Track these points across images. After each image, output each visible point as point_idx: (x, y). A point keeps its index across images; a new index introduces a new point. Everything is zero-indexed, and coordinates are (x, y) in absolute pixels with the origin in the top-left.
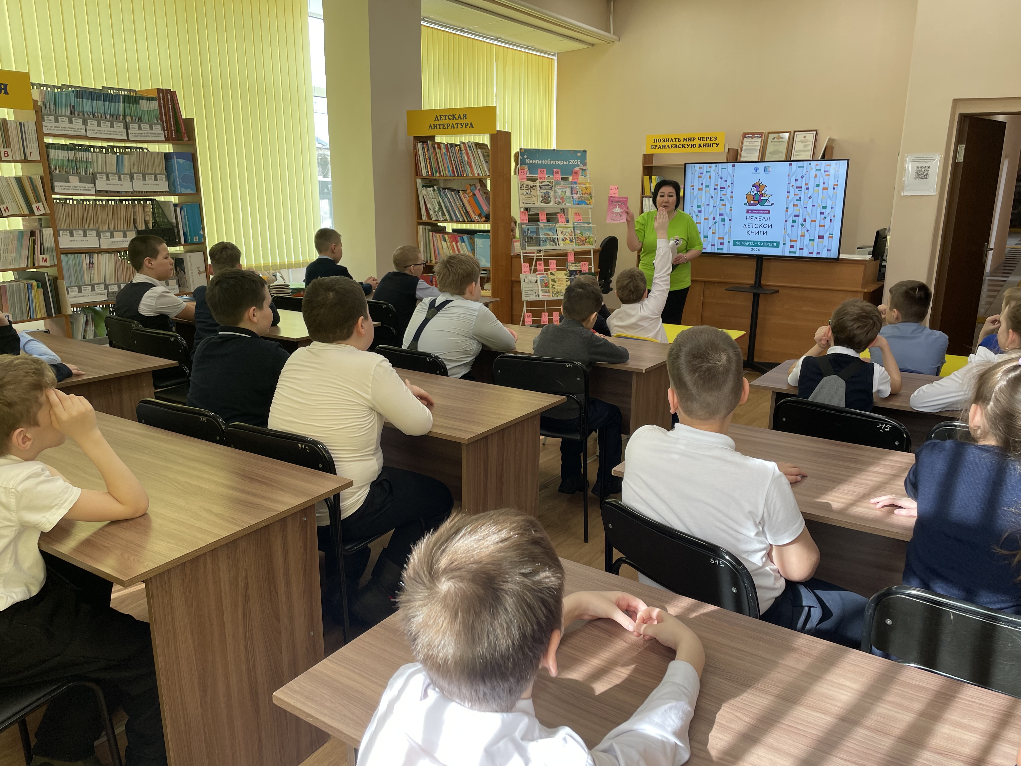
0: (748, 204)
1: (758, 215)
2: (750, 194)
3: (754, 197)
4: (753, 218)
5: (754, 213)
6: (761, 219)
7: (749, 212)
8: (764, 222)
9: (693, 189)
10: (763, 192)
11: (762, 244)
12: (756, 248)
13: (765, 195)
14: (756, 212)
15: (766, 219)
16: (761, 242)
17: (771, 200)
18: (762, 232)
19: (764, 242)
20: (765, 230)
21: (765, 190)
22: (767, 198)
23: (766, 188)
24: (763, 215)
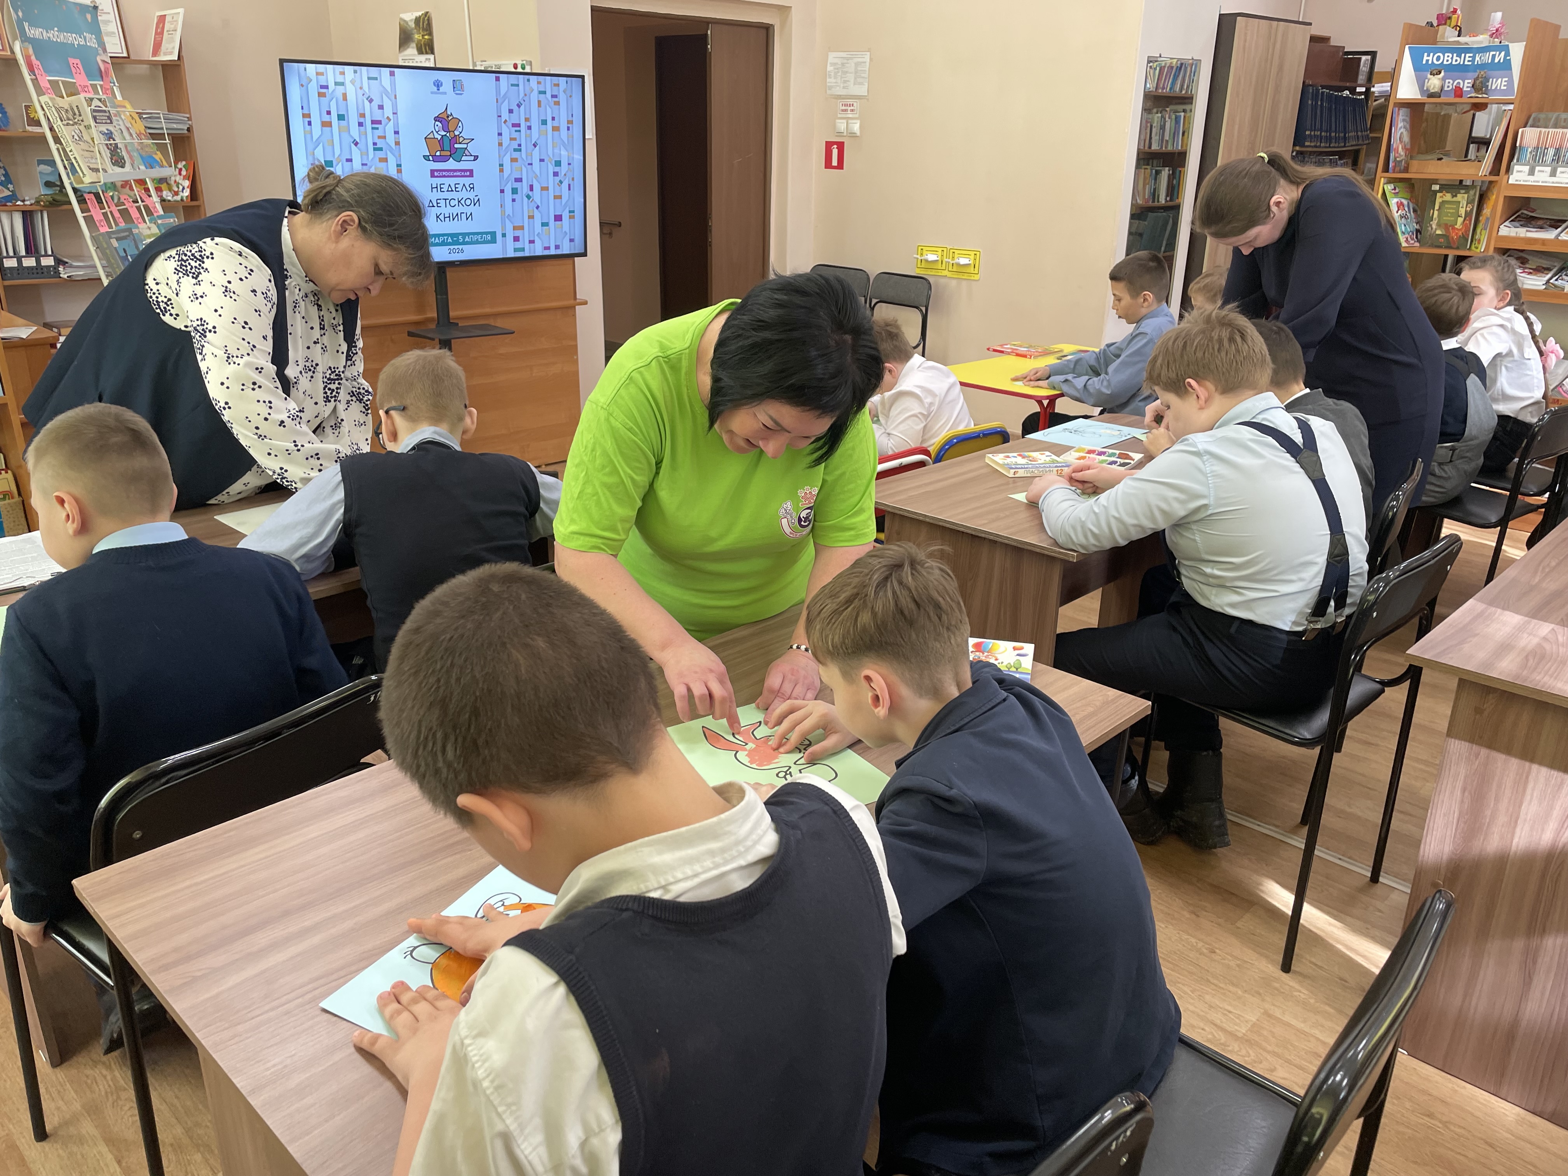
0: (431, 158)
1: (452, 181)
2: (431, 136)
3: (441, 142)
4: (445, 188)
5: (444, 176)
6: (460, 187)
7: (436, 174)
8: (464, 194)
9: (310, 123)
10: (457, 133)
11: (467, 239)
12: (456, 247)
13: (461, 139)
14: (448, 174)
15: (469, 189)
16: (464, 235)
17: (471, 147)
18: (464, 216)
19: (469, 234)
20: (468, 210)
21: (460, 130)
22: (465, 146)
23: (460, 124)
24: (461, 181)
